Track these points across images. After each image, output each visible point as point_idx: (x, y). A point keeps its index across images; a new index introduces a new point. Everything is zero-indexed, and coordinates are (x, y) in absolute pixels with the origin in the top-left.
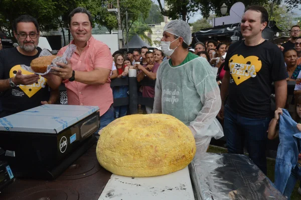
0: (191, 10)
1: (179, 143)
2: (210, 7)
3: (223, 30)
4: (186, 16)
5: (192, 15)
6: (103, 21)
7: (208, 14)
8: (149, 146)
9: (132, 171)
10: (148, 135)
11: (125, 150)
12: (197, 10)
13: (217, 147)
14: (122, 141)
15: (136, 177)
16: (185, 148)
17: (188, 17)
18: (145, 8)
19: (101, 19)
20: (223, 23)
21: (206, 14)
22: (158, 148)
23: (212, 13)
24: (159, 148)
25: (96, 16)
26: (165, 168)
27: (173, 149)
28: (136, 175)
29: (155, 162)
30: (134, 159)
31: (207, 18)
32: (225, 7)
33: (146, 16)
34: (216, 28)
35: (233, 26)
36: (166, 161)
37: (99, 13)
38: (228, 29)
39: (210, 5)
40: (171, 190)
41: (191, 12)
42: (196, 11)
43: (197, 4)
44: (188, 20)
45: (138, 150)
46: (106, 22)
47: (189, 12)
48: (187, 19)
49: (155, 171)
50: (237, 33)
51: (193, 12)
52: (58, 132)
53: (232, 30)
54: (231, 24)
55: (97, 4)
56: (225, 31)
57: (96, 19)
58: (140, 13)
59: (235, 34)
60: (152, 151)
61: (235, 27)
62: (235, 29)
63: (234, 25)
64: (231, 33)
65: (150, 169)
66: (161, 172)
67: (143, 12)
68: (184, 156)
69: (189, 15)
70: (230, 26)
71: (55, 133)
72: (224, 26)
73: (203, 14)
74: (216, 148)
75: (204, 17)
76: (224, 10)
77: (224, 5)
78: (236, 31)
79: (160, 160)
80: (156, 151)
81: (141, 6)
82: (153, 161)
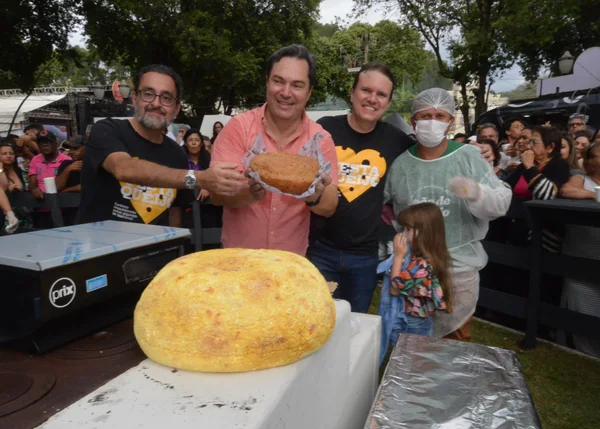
0: (498, 66)
1: (273, 312)
2: (540, 61)
3: (555, 103)
4: (488, 78)
5: (500, 75)
6: (341, 89)
7: (535, 74)
8: (204, 312)
9: (170, 357)
10: (210, 290)
11: (162, 314)
12: (511, 65)
13: (500, 326)
14: (161, 297)
15: (181, 369)
16: (289, 323)
17: (491, 79)
18: (415, 65)
19: (338, 87)
20: (558, 89)
21: (531, 73)
22: (221, 318)
23: (544, 72)
24: (225, 318)
25: (328, 81)
26: (235, 359)
27: (258, 323)
28: (178, 365)
29: (214, 344)
30: (174, 334)
31: (533, 82)
32: (569, 58)
33: (416, 80)
34: (542, 98)
35: (576, 95)
36: (237, 345)
37: (333, 76)
38: (566, 100)
39: (541, 57)
40: (220, 406)
41: (498, 69)
42: (509, 67)
43: (516, 54)
44: (491, 84)
45: (182, 317)
46: (345, 91)
47: (494, 69)
48: (488, 82)
49: (215, 363)
50: (583, 108)
51: (502, 69)
52: (43, 269)
53: (574, 102)
54: (572, 92)
55: (332, 60)
56: (559, 104)
57: (329, 86)
58: (405, 73)
59: (579, 109)
60: (208, 323)
61: (580, 97)
62: (581, 101)
63: (579, 93)
64: (572, 109)
65: (205, 358)
66: (226, 365)
67: (411, 71)
68: (282, 340)
69: (493, 76)
70: (569, 94)
71: (38, 270)
72: (559, 95)
73: (524, 73)
74: (498, 329)
75: (527, 79)
76: (564, 64)
77: (567, 54)
78: (583, 104)
79: (226, 342)
80: (218, 323)
81: (408, 61)
82: (210, 341)
